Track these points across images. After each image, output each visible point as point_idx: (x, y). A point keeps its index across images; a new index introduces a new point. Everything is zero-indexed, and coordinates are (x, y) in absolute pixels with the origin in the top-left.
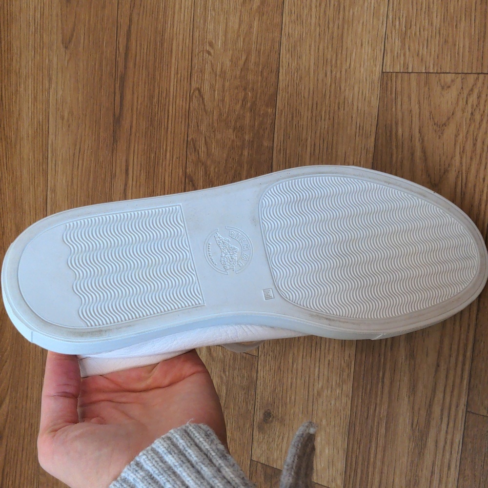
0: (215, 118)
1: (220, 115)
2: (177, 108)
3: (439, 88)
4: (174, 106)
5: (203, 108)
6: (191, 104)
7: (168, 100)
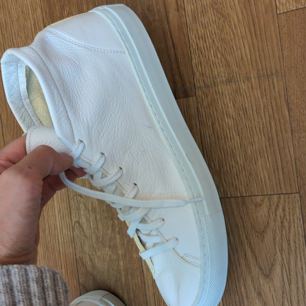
0: (94, 241)
1: (97, 238)
2: (65, 237)
3: (253, 207)
4: (62, 235)
5: (83, 234)
6: (74, 233)
7: (56, 231)
